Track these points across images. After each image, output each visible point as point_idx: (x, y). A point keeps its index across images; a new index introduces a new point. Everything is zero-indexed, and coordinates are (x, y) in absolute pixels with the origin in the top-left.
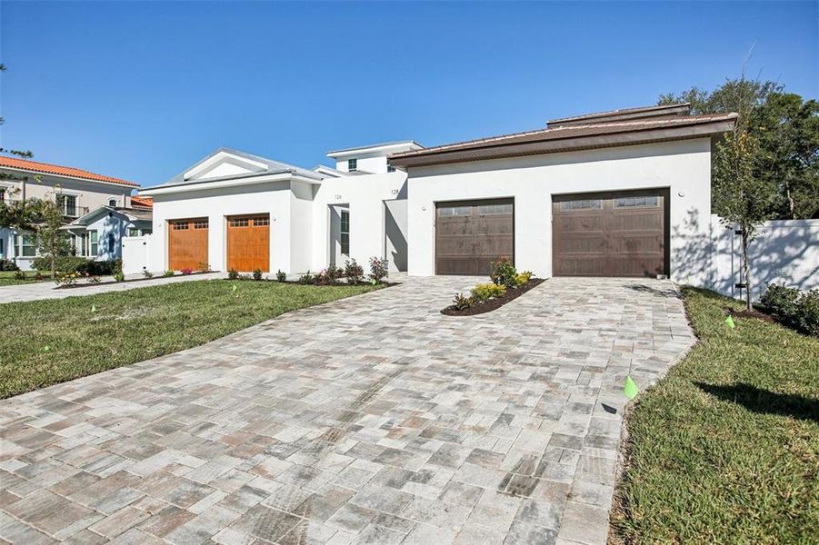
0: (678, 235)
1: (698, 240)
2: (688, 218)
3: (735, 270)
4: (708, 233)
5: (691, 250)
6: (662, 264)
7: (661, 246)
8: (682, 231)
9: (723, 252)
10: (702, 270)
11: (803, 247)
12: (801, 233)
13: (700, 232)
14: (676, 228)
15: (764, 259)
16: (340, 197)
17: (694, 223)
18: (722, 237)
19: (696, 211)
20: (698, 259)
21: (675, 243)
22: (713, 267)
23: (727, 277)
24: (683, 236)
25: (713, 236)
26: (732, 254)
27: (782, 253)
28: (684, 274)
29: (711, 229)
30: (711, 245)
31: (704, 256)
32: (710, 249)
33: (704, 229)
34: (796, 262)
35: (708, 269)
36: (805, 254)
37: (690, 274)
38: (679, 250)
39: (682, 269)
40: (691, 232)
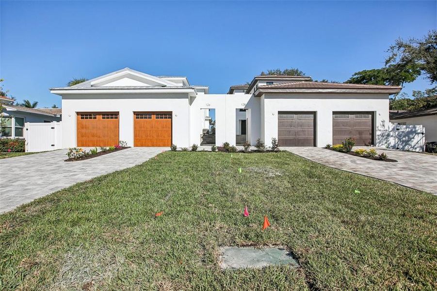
0: (378, 130)
1: (385, 132)
2: (382, 123)
3: (396, 142)
4: (388, 129)
5: (383, 136)
6: (371, 141)
7: (370, 134)
8: (380, 128)
9: (392, 136)
10: (386, 143)
11: (414, 135)
12: (414, 130)
13: (385, 129)
14: (378, 127)
15: (404, 139)
16: (209, 105)
17: (383, 126)
18: (391, 131)
19: (384, 121)
20: (385, 139)
21: (378, 133)
22: (389, 142)
23: (393, 145)
24: (380, 130)
25: (390, 131)
26: (394, 137)
27: (409, 137)
28: (380, 145)
29: (389, 128)
30: (389, 134)
31: (387, 138)
32: (388, 135)
33: (386, 128)
34: (412, 140)
35: (388, 143)
36: (415, 137)
37: (382, 145)
38: (378, 135)
39: (380, 143)
40: (382, 129)
